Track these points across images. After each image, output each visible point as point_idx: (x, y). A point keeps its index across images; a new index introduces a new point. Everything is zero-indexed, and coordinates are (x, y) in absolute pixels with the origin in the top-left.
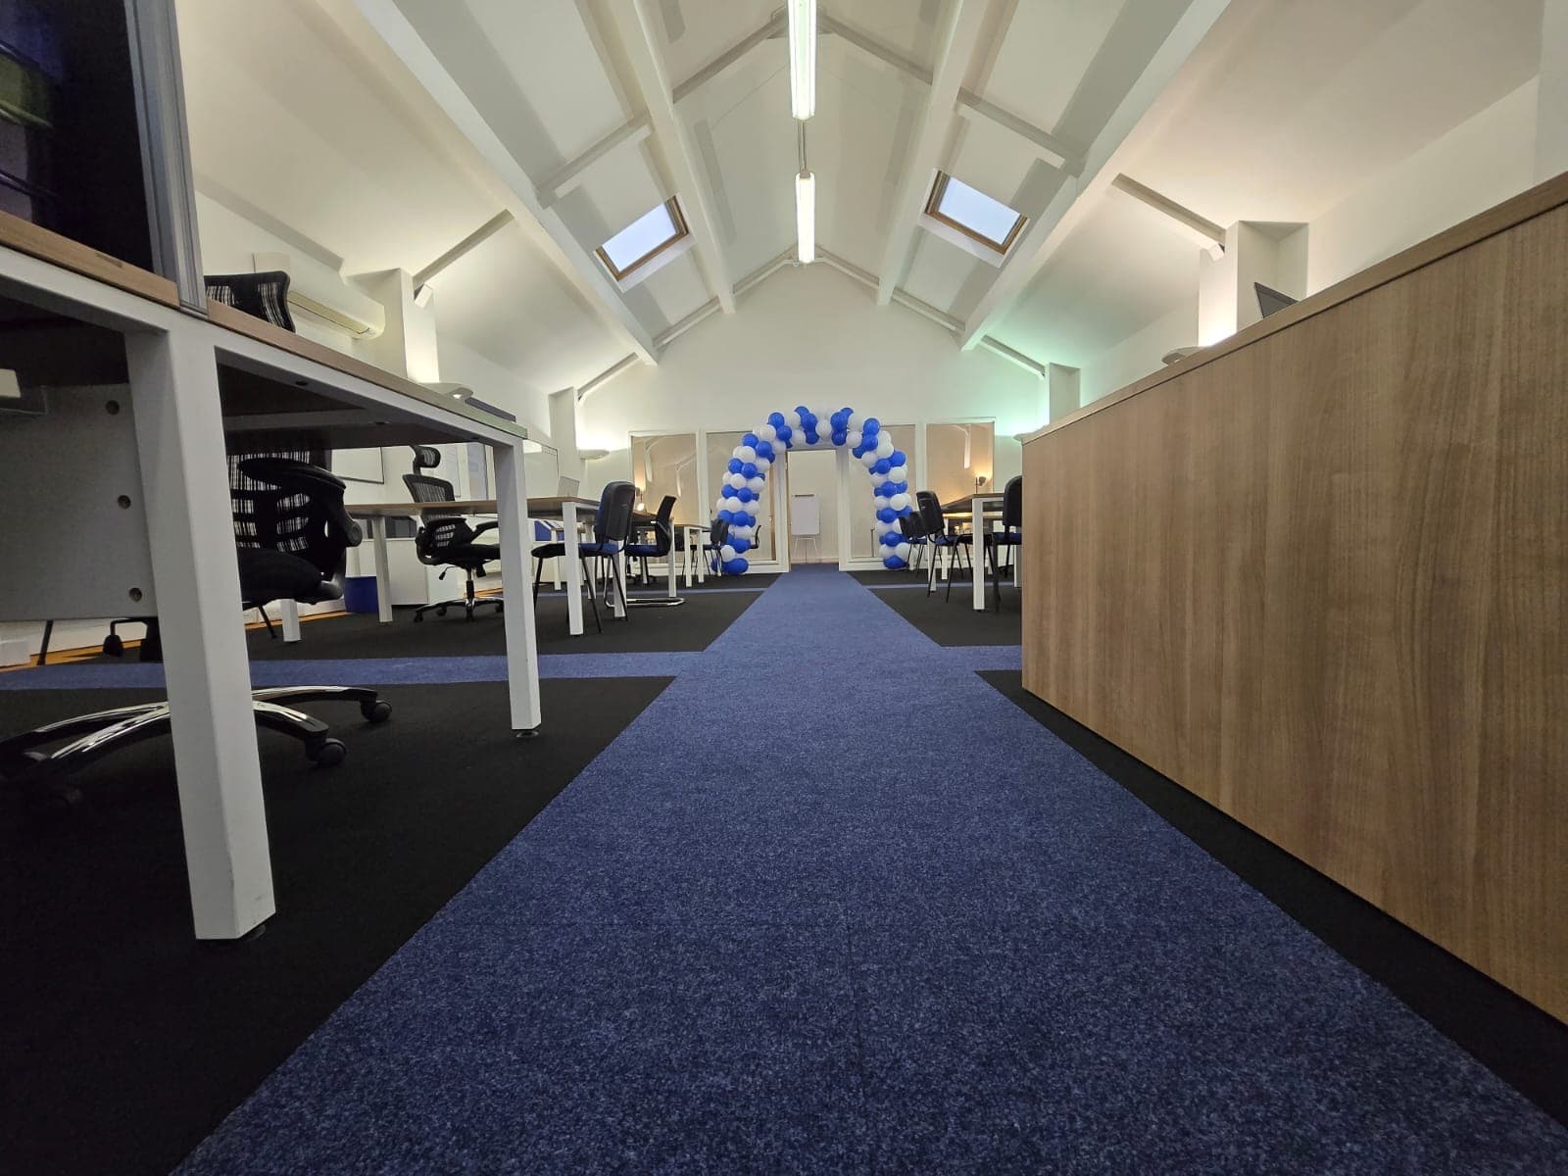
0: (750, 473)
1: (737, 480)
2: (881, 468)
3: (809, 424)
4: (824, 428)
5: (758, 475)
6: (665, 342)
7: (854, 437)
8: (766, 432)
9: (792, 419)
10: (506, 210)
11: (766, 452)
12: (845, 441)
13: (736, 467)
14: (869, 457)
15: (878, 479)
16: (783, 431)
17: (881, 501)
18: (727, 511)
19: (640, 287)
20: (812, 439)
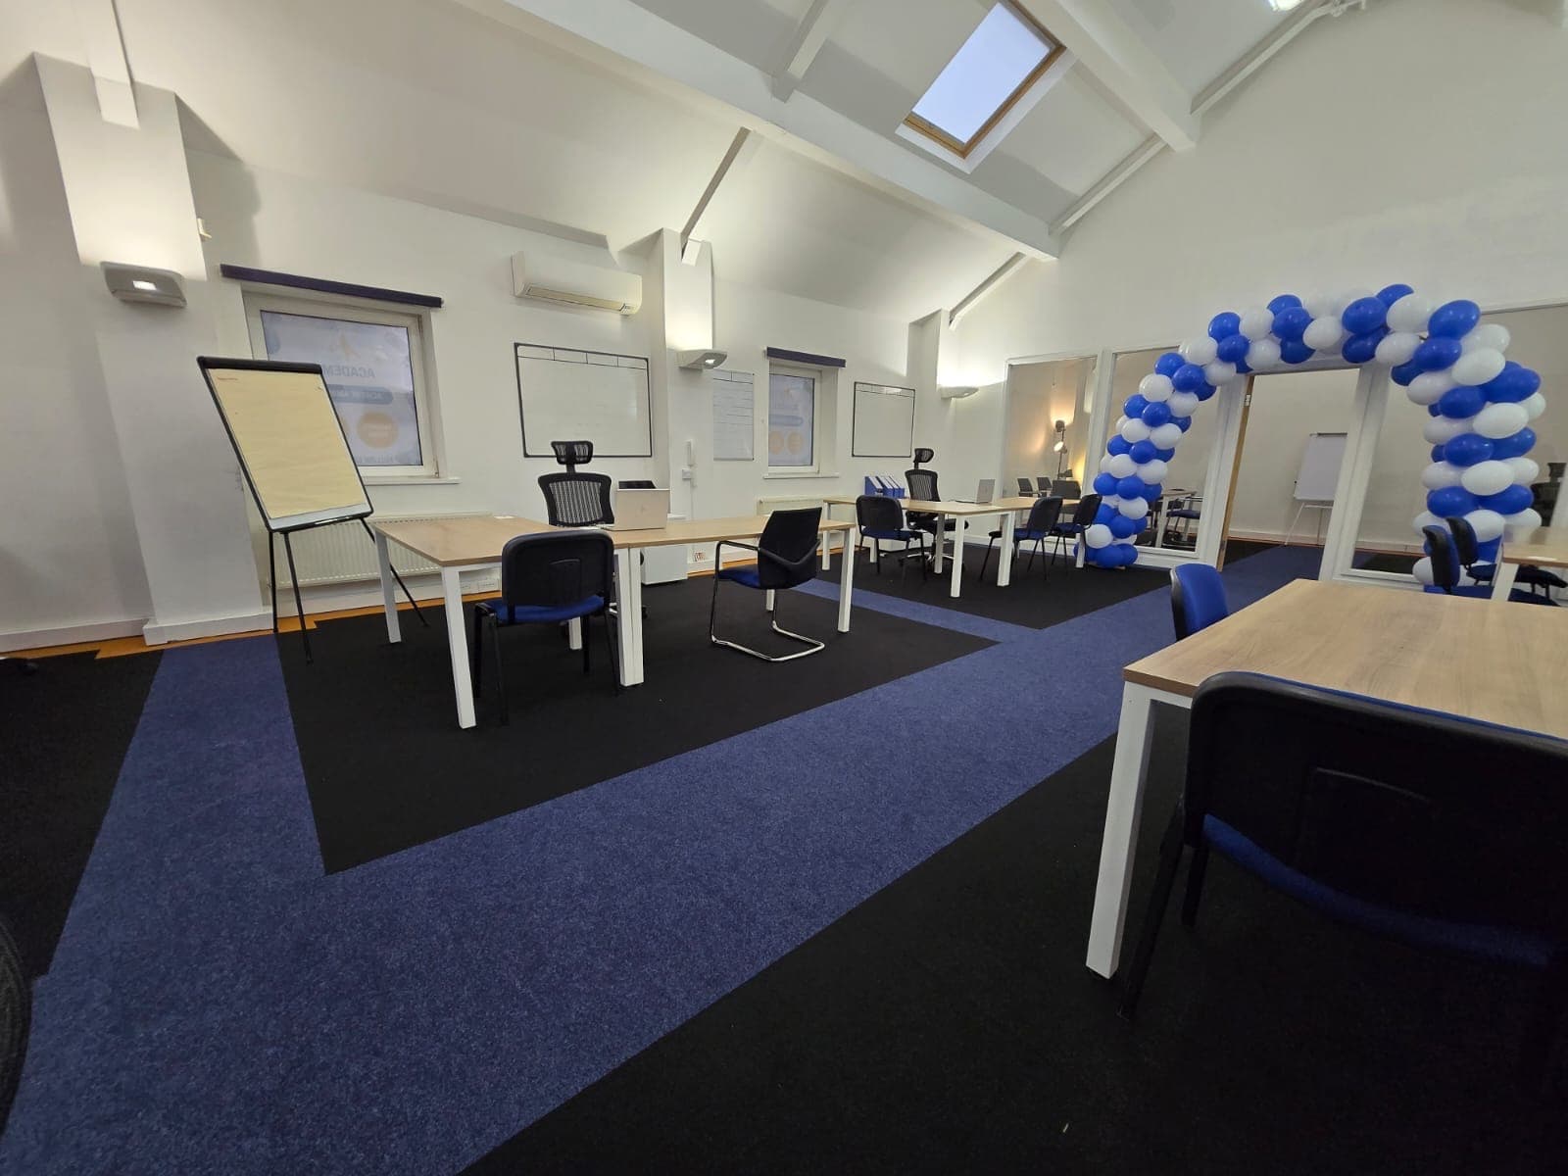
0: (1157, 416)
1: (1133, 429)
2: (1457, 405)
3: (1289, 324)
4: (1324, 331)
5: (1172, 420)
6: (1069, 223)
7: (1397, 346)
8: (1198, 347)
9: (1255, 318)
10: (742, 129)
11: (1196, 384)
12: (1372, 356)
13: (1135, 408)
14: (1430, 384)
15: (1447, 428)
16: (1230, 343)
17: (1442, 474)
18: (1109, 475)
19: (995, 155)
20: (1295, 352)
